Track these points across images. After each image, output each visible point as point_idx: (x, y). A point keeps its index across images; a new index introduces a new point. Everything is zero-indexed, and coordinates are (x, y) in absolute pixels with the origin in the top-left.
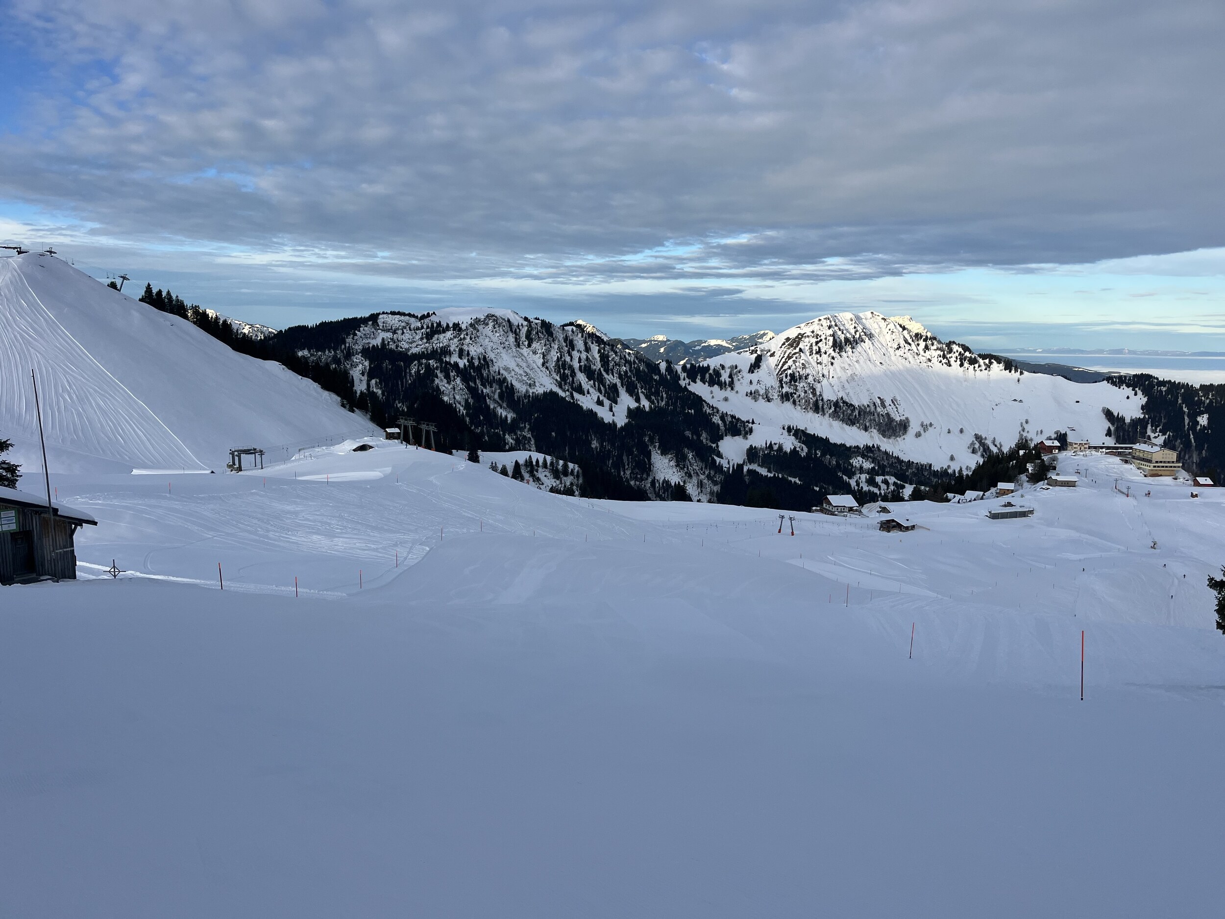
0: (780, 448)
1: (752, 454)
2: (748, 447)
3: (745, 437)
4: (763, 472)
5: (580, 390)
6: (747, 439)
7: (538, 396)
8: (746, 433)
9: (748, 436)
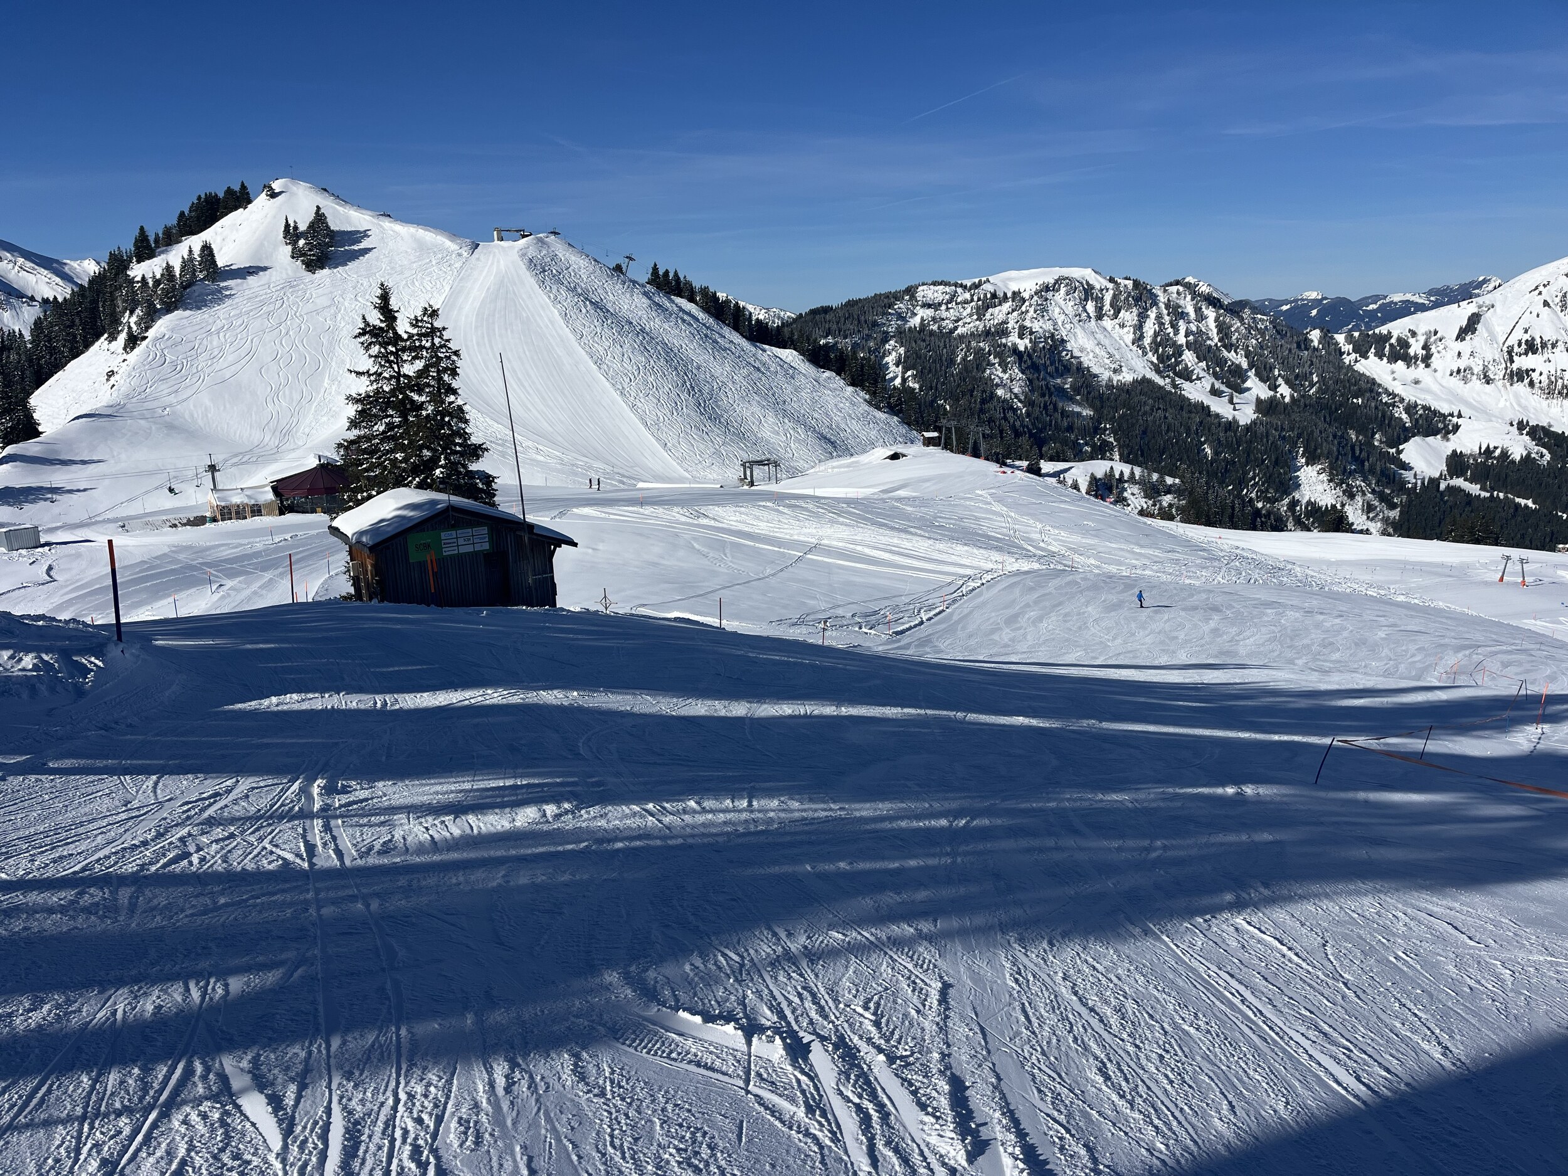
0: (1505, 454)
1: (1457, 463)
2: (1449, 452)
3: (1446, 438)
4: (1474, 489)
5: (1187, 375)
6: (1448, 440)
7: (1125, 385)
8: (1448, 432)
9: (1450, 436)
